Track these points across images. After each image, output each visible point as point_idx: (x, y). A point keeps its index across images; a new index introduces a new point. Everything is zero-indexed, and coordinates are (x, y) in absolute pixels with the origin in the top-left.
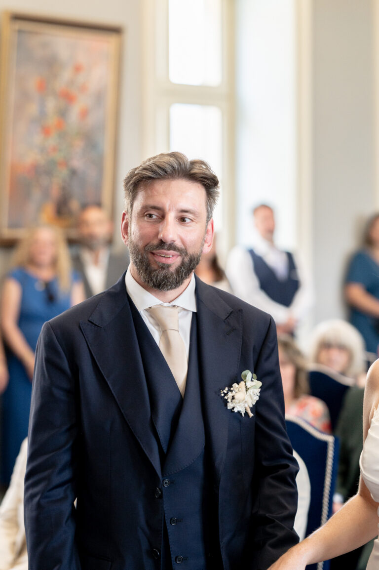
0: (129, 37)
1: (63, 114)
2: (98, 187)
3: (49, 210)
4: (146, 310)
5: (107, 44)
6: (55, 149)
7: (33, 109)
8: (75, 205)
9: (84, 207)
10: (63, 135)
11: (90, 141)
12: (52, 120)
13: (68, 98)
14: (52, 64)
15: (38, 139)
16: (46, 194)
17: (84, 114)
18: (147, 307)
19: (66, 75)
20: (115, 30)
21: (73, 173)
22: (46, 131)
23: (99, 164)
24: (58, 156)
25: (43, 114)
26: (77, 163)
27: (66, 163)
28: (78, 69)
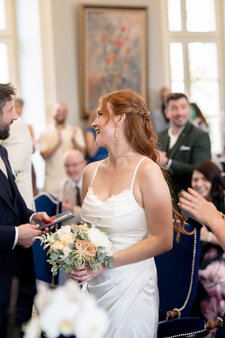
1: (116, 52)
5: (139, 16)
6: (113, 70)
10: (117, 62)
11: (132, 64)
12: (111, 55)
13: (119, 44)
14: (109, 28)
15: (103, 65)
17: (128, 51)
19: (117, 32)
20: (143, 9)
21: (124, 80)
22: (108, 61)
23: (138, 75)
24: (115, 73)
25: (105, 52)
26: (126, 75)
27: (119, 76)
28: (123, 29)
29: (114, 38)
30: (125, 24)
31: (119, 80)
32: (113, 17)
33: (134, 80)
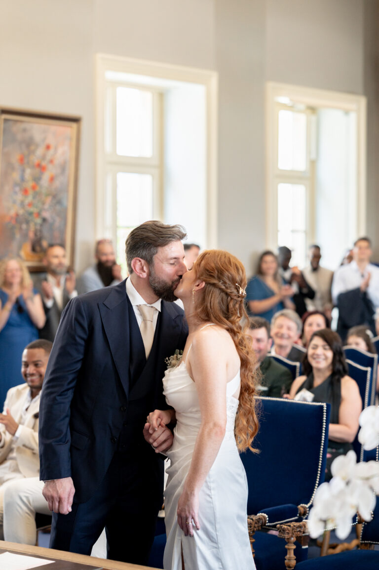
0: (84, 124)
1: (37, 179)
2: (63, 232)
3: (28, 248)
4: (137, 306)
5: (69, 129)
6: (30, 205)
7: (16, 176)
8: (45, 244)
9: (51, 246)
10: (36, 194)
11: (57, 199)
12: (30, 184)
13: (41, 168)
14: (29, 143)
15: (19, 197)
16: (25, 236)
17: (52, 179)
18: (138, 304)
19: (40, 152)
20: (76, 120)
21: (44, 220)
22: (26, 192)
23: (63, 215)
24: (33, 210)
25: (23, 179)
26: (46, 215)
27: (39, 214)
28: (48, 147)
29: (35, 159)
30: (51, 140)
31: (39, 221)
32: (37, 128)
33: (58, 222)
